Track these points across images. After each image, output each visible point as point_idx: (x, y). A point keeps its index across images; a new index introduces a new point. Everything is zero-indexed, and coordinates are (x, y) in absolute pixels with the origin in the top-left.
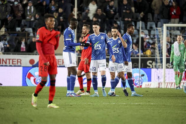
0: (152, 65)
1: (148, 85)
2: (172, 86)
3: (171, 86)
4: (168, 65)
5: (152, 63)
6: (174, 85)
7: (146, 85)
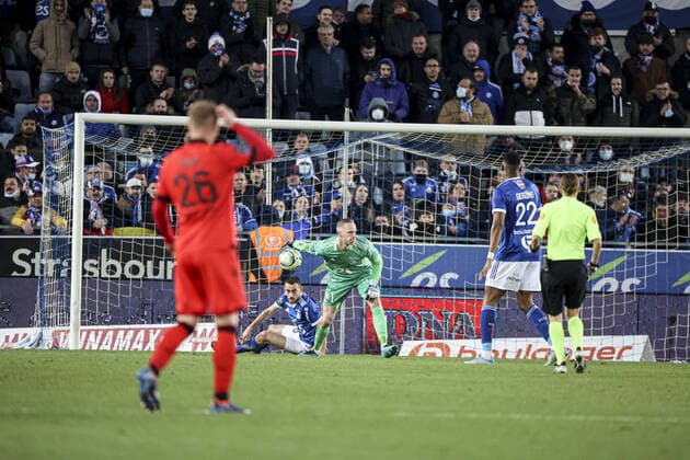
0: (33, 266)
1: (15, 340)
2: (104, 342)
3: (100, 344)
4: (92, 265)
5: (33, 256)
6: (111, 339)
7: (7, 338)
